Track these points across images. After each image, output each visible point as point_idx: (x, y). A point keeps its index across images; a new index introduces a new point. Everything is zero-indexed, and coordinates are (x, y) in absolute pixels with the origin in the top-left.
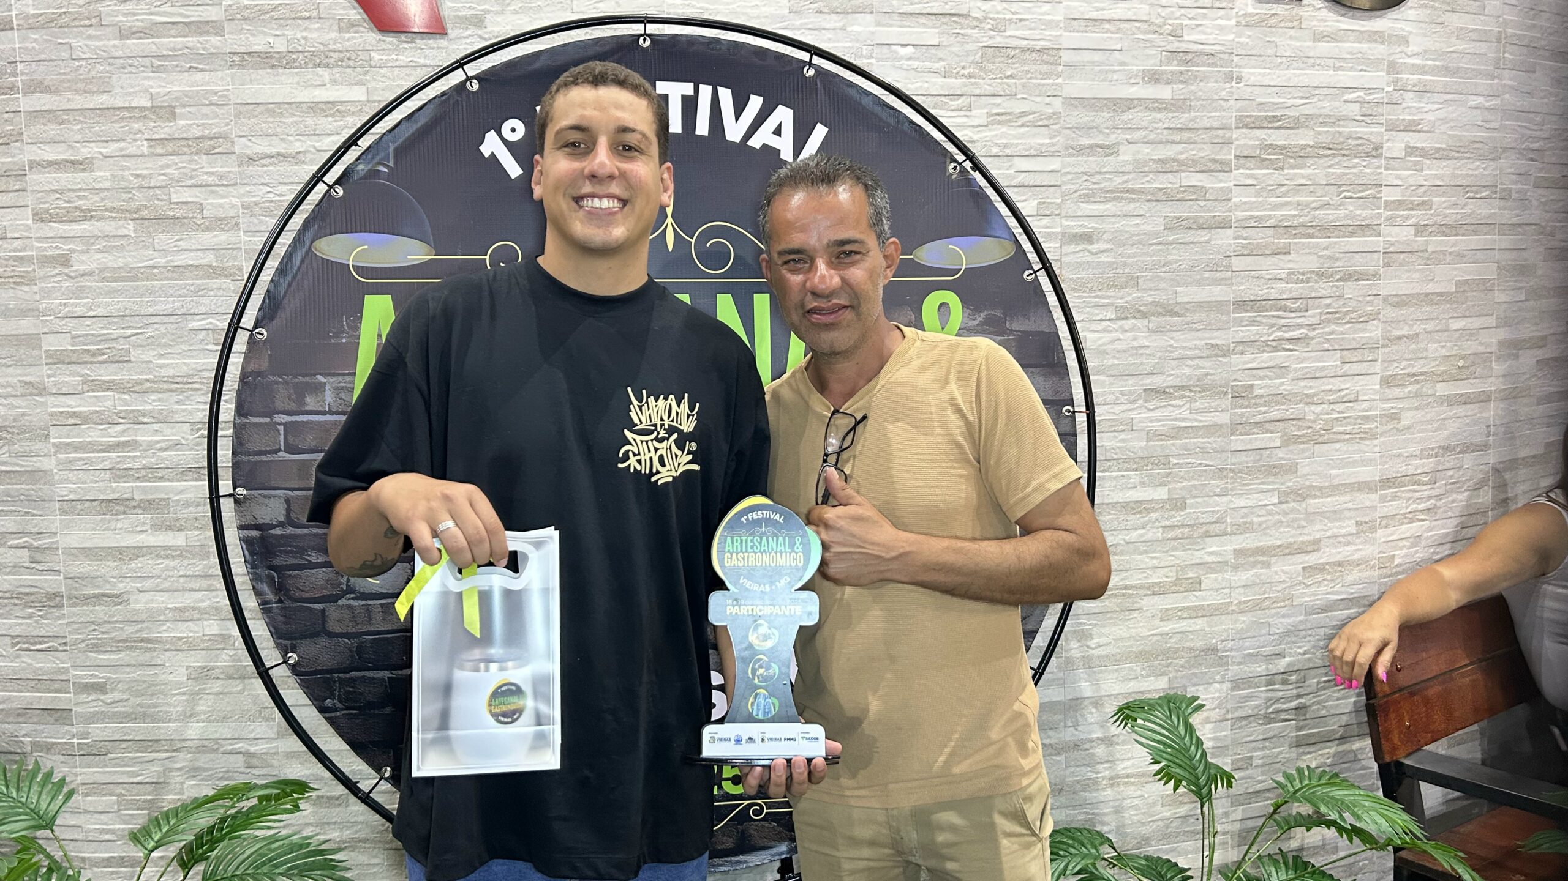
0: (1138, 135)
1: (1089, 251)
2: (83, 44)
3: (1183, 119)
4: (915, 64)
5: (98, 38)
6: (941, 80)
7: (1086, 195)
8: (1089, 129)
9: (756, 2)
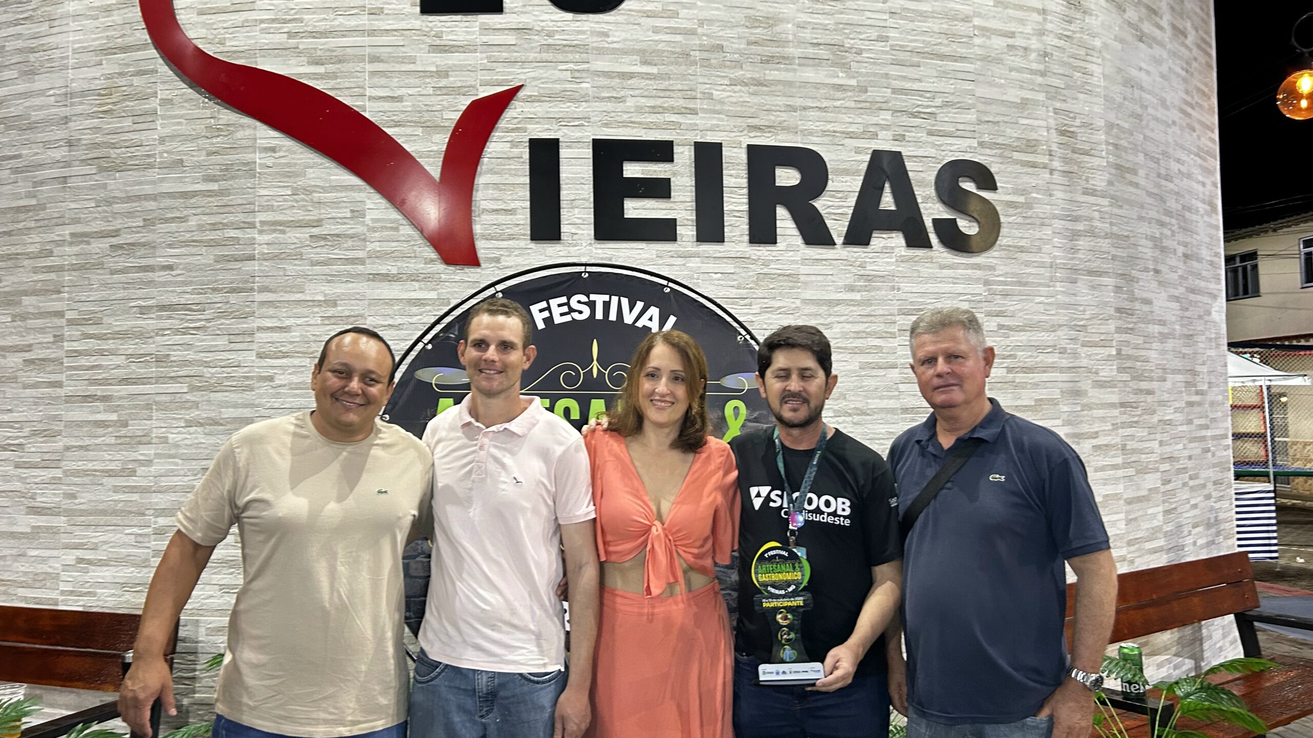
0: (842, 319)
2: (292, 268)
3: (868, 310)
4: (722, 282)
5: (299, 265)
6: (735, 291)
9: (640, 251)
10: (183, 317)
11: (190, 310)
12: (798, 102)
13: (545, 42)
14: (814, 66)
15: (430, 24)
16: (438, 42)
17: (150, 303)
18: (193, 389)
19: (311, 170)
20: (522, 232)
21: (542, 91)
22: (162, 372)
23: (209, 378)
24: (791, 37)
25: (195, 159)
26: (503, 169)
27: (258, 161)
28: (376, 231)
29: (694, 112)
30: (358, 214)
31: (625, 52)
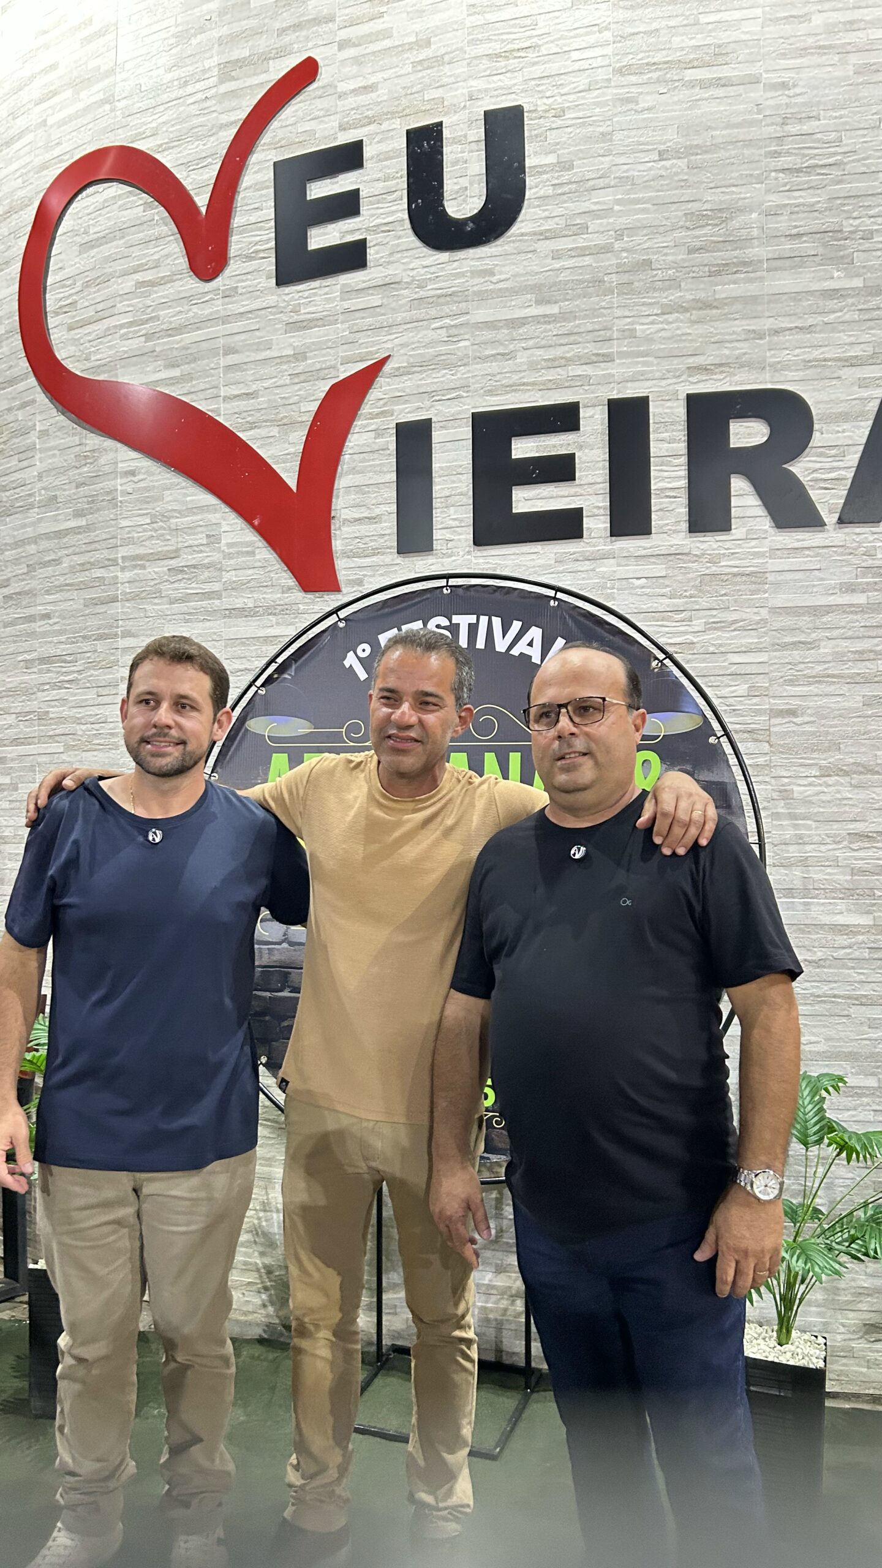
0: (836, 633)
1: (794, 723)
2: (152, 608)
4: (648, 591)
6: (667, 601)
7: (791, 680)
8: (792, 630)
9: (534, 557)
10: (59, 669)
11: (65, 662)
12: (768, 324)
13: (416, 296)
14: (792, 268)
15: (287, 298)
16: (296, 318)
17: (34, 655)
18: (68, 748)
19: (168, 492)
20: (389, 544)
21: (412, 360)
22: (42, 730)
23: (82, 736)
24: (755, 233)
25: (67, 493)
26: (367, 466)
27: (119, 488)
28: (232, 558)
29: (608, 358)
30: (213, 539)
31: (514, 292)
